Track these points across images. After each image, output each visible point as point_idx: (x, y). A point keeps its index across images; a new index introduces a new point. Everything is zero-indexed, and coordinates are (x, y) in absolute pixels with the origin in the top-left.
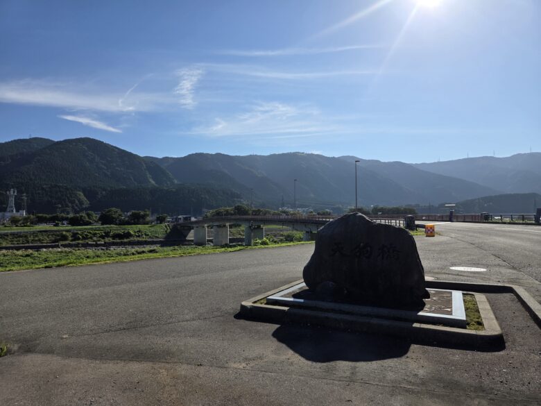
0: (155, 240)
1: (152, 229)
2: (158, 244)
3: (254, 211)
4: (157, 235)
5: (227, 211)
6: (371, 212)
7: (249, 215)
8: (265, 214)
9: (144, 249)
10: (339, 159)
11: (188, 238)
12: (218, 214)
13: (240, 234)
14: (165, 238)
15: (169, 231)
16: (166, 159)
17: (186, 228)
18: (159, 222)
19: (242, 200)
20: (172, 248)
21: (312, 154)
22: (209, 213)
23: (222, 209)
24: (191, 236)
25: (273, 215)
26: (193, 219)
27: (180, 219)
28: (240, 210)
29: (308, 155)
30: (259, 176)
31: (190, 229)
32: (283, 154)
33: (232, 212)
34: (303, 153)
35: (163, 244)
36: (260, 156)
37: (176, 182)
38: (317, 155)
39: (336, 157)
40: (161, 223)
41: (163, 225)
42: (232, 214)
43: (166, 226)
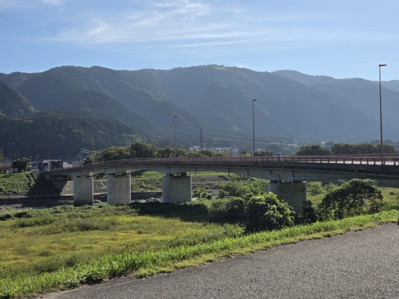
0: (12, 197)
1: (7, 181)
2: (18, 203)
3: (160, 152)
4: (15, 190)
5: (120, 152)
6: (330, 150)
7: (154, 156)
8: (177, 156)
9: (9, 213)
10: (273, 74)
11: (64, 193)
12: (107, 156)
13: (143, 187)
14: (28, 194)
15: (33, 183)
16: (16, 75)
17: (60, 178)
18: (16, 170)
19: (134, 136)
20: (51, 209)
21: (235, 69)
22: (93, 155)
23: (112, 149)
24: (68, 190)
25: (189, 156)
26: (66, 165)
27: (46, 164)
28: (139, 151)
29: (230, 68)
30: (158, 99)
31: (66, 179)
32: (192, 68)
33: (128, 153)
34: (222, 66)
35: (25, 203)
36: (159, 71)
37: (33, 109)
38: (243, 69)
39: (270, 72)
40: (19, 171)
41: (23, 174)
42: (128, 157)
43: (28, 177)
